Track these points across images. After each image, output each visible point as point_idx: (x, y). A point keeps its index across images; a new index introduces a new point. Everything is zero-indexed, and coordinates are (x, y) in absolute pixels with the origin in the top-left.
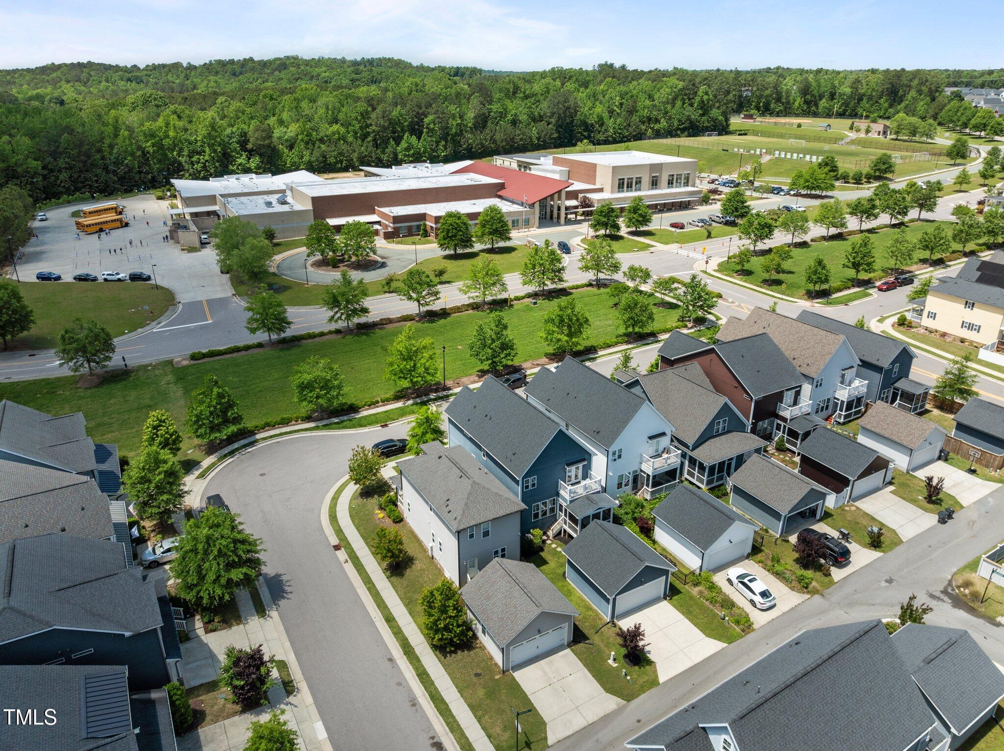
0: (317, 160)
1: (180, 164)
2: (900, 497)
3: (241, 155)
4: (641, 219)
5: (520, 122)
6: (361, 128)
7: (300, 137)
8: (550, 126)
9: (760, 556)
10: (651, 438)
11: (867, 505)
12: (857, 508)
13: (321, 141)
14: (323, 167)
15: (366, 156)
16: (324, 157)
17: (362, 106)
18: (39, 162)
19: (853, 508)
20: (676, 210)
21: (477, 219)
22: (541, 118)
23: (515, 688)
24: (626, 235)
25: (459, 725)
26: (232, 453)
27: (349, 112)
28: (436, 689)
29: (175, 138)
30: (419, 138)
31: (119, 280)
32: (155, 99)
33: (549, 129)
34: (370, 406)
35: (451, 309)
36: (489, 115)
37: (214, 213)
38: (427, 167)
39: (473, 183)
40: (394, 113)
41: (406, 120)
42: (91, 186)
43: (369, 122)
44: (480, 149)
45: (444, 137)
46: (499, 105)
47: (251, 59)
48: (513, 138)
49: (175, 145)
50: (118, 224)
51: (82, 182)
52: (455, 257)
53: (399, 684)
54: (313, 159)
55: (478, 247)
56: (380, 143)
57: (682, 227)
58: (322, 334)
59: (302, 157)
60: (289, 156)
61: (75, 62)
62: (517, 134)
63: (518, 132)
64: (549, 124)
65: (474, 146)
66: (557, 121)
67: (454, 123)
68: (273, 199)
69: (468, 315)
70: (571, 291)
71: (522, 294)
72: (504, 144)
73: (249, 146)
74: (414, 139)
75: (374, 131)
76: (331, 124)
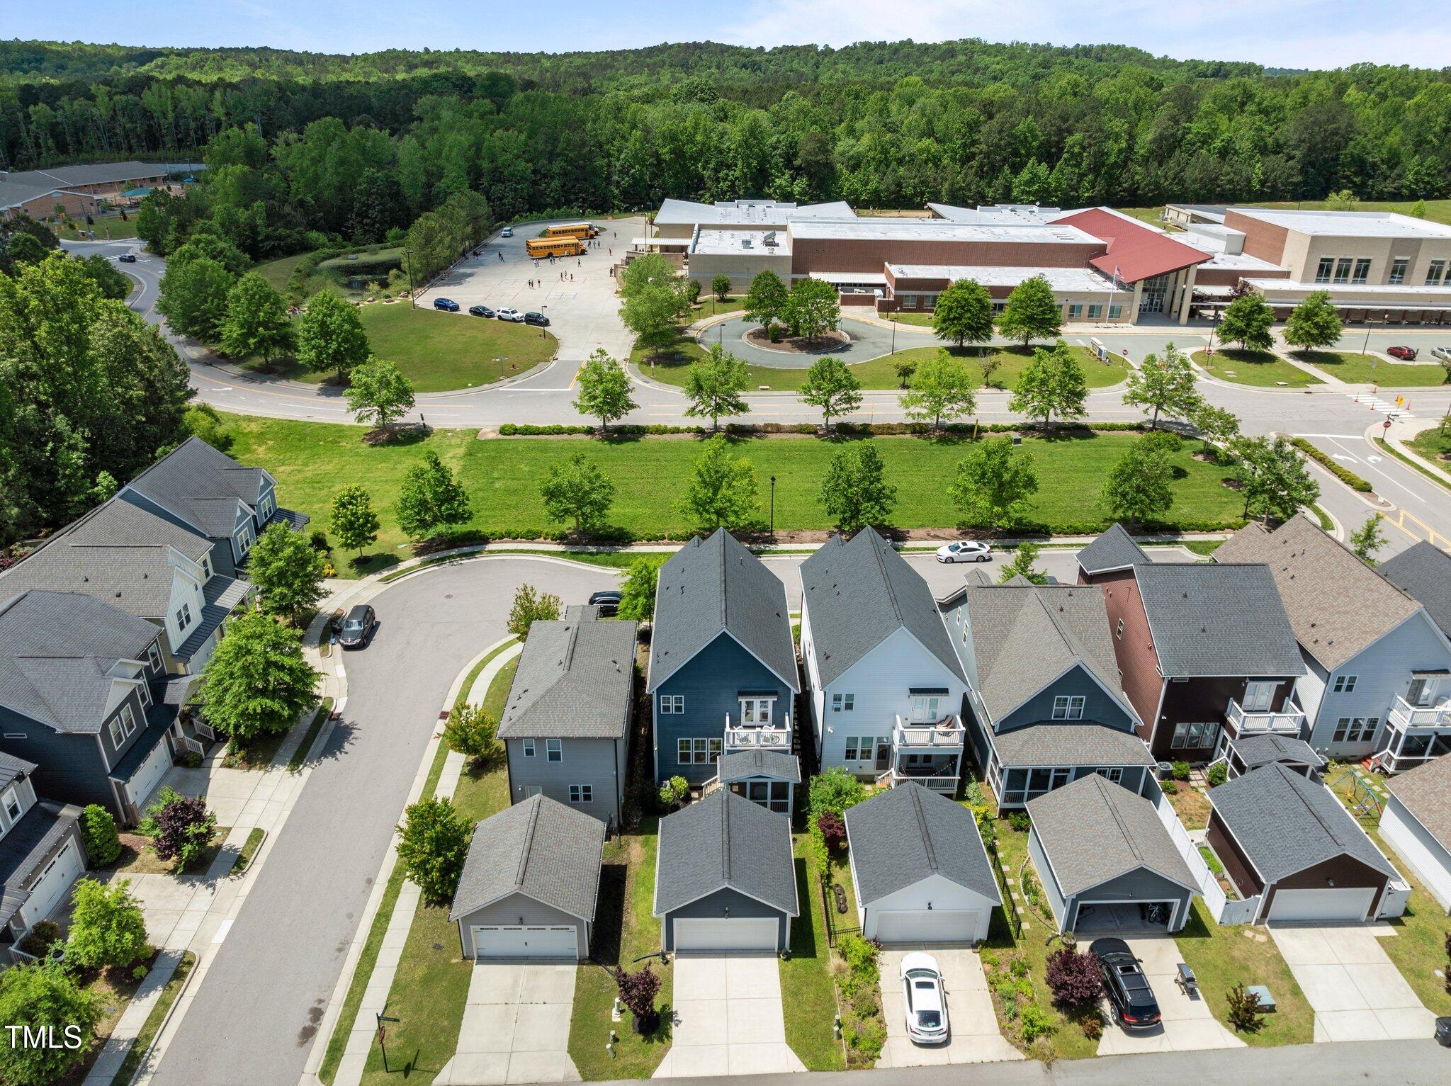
0: (887, 190)
1: (701, 178)
2: (1390, 955)
3: (783, 174)
4: (1315, 331)
5: (1236, 153)
6: (964, 146)
7: (871, 154)
8: (1291, 163)
9: (998, 954)
10: (913, 691)
11: (1290, 943)
12: (1271, 941)
13: (900, 162)
14: (894, 200)
15: (961, 188)
16: (899, 185)
17: (972, 112)
18: (530, 165)
19: (1261, 938)
20: (1428, 326)
21: (1005, 297)
22: (1278, 148)
23: (461, 985)
24: (1283, 357)
25: (360, 1000)
26: (441, 561)
27: (954, 120)
28: (381, 941)
29: (704, 145)
30: (1052, 168)
31: (514, 320)
32: (702, 91)
33: (1286, 168)
34: (649, 540)
35: (878, 427)
36: (1183, 138)
37: (683, 248)
38: (1032, 212)
39: (1059, 241)
40: (1021, 126)
41: (1035, 138)
42: (584, 200)
43: (976, 137)
44: (1152, 191)
45: (1095, 169)
46: (1205, 122)
47: (910, 42)
48: (1216, 178)
49: (701, 153)
50: (573, 250)
51: (576, 194)
52: (957, 352)
53: (350, 916)
54: (883, 187)
55: (998, 339)
56: (989, 171)
57: (1409, 355)
58: (676, 431)
59: (867, 184)
60: (849, 181)
61: (690, 42)
62: (1225, 174)
63: (1226, 168)
64: (1291, 158)
65: (1142, 185)
66: (1304, 156)
67: (1116, 147)
68: (759, 236)
69: (901, 441)
70: (1097, 432)
71: (1007, 423)
72: (1197, 186)
73: (797, 162)
74: (1043, 169)
75: (981, 152)
76: (921, 137)
